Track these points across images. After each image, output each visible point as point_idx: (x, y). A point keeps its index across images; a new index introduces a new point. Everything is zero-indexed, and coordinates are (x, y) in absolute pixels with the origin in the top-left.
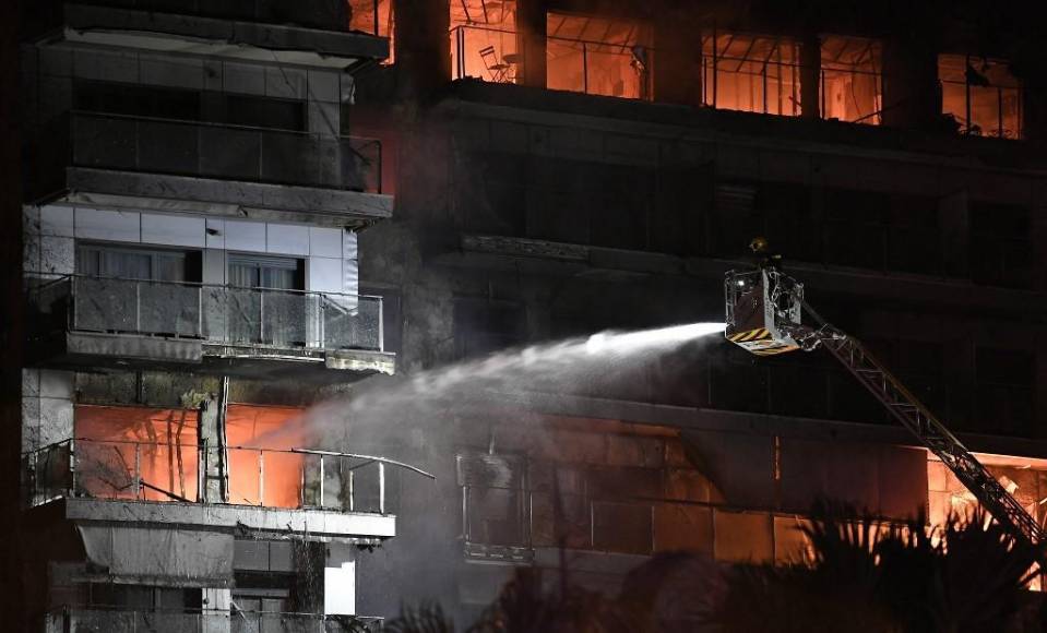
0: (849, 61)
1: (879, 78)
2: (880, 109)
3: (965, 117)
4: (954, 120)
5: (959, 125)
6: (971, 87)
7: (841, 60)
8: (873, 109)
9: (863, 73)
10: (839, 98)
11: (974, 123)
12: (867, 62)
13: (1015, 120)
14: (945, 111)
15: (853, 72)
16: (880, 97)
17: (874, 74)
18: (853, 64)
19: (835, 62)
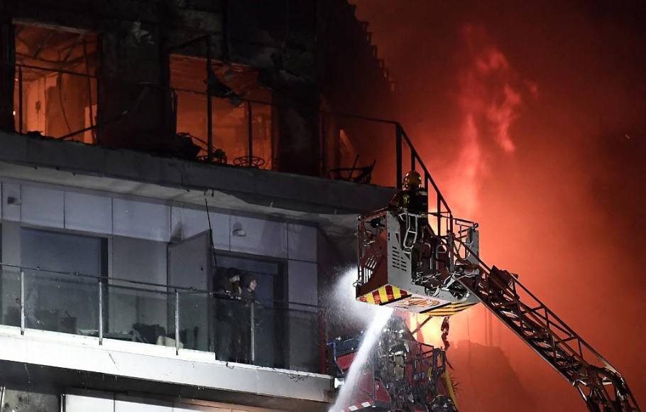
0: (54, 59)
1: (93, 82)
2: (94, 124)
3: (206, 140)
4: (192, 142)
5: (199, 149)
6: (214, 99)
7: (42, 55)
8: (84, 122)
9: (72, 73)
10: (38, 106)
11: (216, 147)
12: (78, 60)
13: (267, 145)
14: (180, 130)
15: (61, 72)
16: (95, 108)
17: (89, 76)
18: (58, 62)
19: (35, 58)
